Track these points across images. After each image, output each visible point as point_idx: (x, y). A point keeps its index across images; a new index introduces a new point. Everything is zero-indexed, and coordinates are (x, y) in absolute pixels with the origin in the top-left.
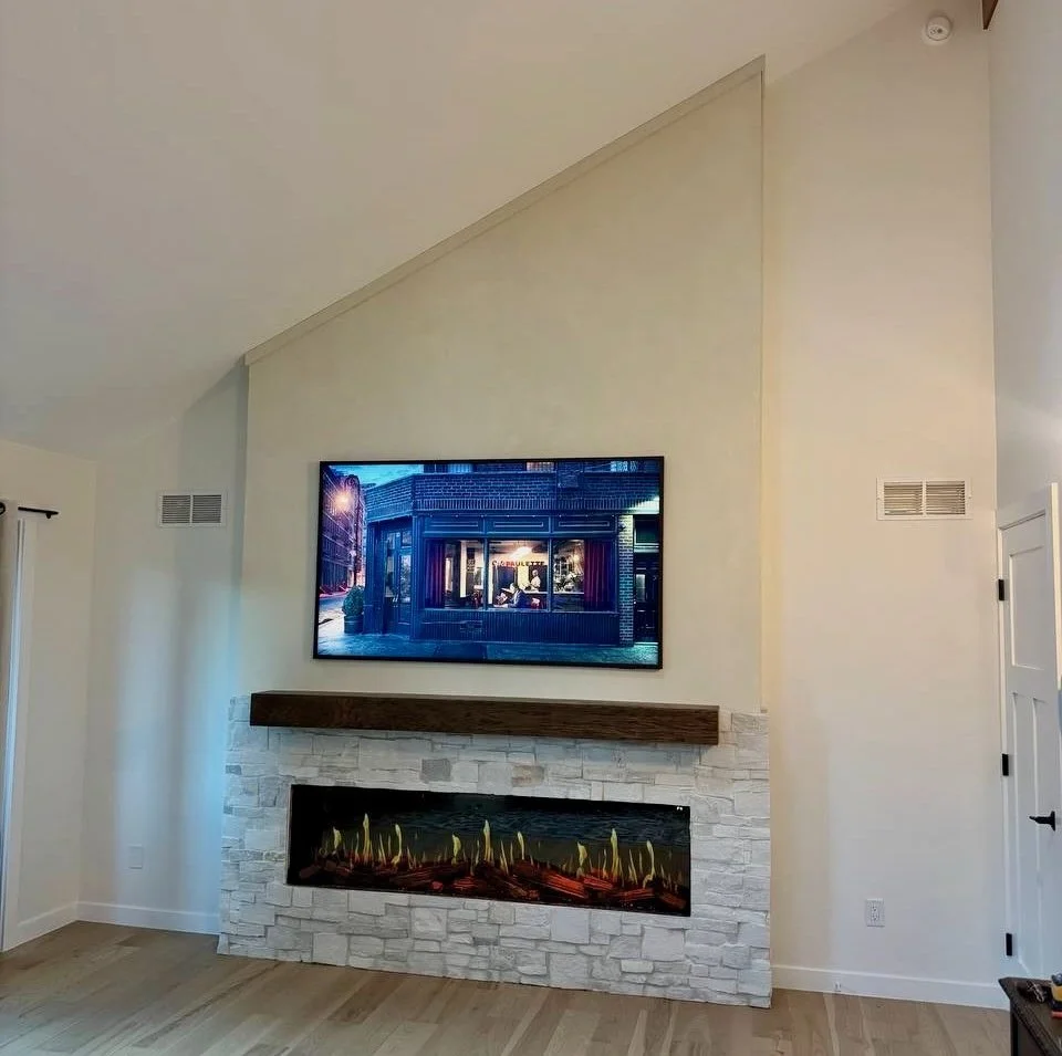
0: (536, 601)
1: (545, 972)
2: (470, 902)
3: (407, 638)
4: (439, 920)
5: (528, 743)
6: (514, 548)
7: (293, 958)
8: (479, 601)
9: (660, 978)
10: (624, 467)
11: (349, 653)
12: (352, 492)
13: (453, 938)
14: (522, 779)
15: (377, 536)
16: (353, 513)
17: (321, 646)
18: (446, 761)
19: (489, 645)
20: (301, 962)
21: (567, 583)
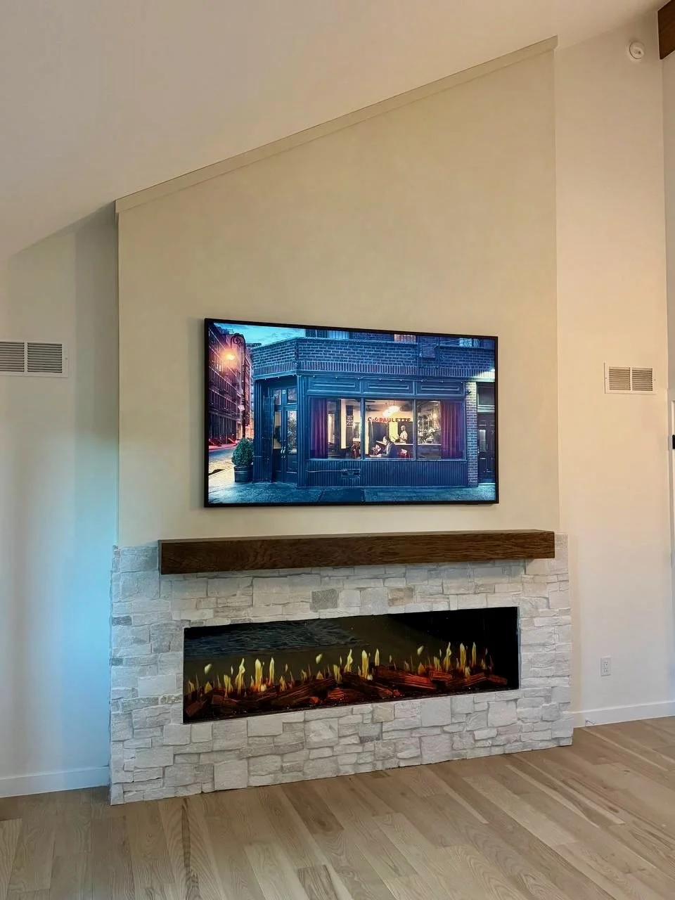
0: (404, 452)
1: (419, 753)
2: (356, 708)
3: (294, 485)
4: (331, 727)
5: (400, 569)
6: (386, 406)
7: (194, 791)
8: (358, 452)
9: (501, 740)
10: (469, 343)
11: (240, 501)
12: (238, 350)
13: (344, 741)
14: (396, 599)
15: (265, 392)
16: (240, 370)
17: (212, 496)
18: (333, 591)
19: (366, 489)
20: (202, 792)
21: (428, 436)
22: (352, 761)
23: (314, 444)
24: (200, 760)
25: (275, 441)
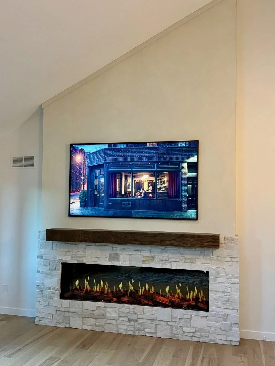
0: (151, 195)
1: (155, 332)
2: (126, 305)
3: (102, 209)
4: (115, 312)
5: (148, 248)
6: (142, 175)
7: (63, 326)
8: (129, 195)
9: (197, 334)
10: (183, 145)
11: (81, 215)
12: (82, 155)
13: (121, 319)
14: (146, 261)
15: (91, 171)
16: (82, 163)
17: (71, 212)
18: (118, 254)
19: (133, 211)
20: (65, 327)
21: (162, 188)
22: (124, 328)
23: (112, 193)
24: (66, 314)
25: (95, 191)
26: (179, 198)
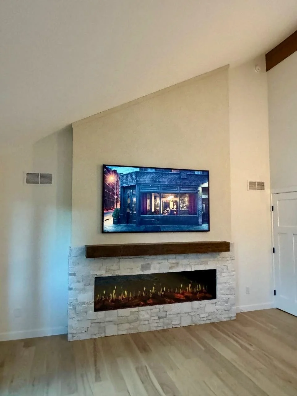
0: (175, 212)
1: (180, 323)
3: (135, 225)
4: (148, 313)
5: (174, 256)
6: (169, 196)
7: (98, 336)
8: (158, 213)
9: (210, 318)
10: (199, 173)
11: (115, 231)
12: (115, 176)
13: (152, 318)
14: (172, 267)
15: (124, 191)
16: (115, 183)
17: (105, 229)
18: (149, 264)
19: (161, 226)
20: (101, 337)
21: (184, 207)
22: (156, 325)
23: (142, 210)
24: (100, 325)
25: (128, 209)
26: (196, 214)
